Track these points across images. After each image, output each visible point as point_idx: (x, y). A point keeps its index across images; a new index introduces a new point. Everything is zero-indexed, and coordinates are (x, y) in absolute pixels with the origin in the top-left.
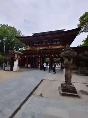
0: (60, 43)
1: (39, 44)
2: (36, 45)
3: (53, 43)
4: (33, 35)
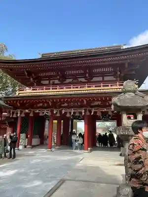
1: (57, 81)
4: (40, 56)
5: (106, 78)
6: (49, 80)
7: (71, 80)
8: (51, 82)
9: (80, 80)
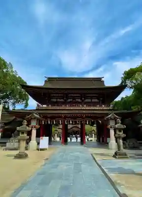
0: (96, 100)
1: (62, 100)
2: (55, 100)
3: (87, 100)
4: (46, 79)
5: (93, 100)
6: (57, 99)
7: (71, 100)
8: (58, 100)
9: (77, 100)
